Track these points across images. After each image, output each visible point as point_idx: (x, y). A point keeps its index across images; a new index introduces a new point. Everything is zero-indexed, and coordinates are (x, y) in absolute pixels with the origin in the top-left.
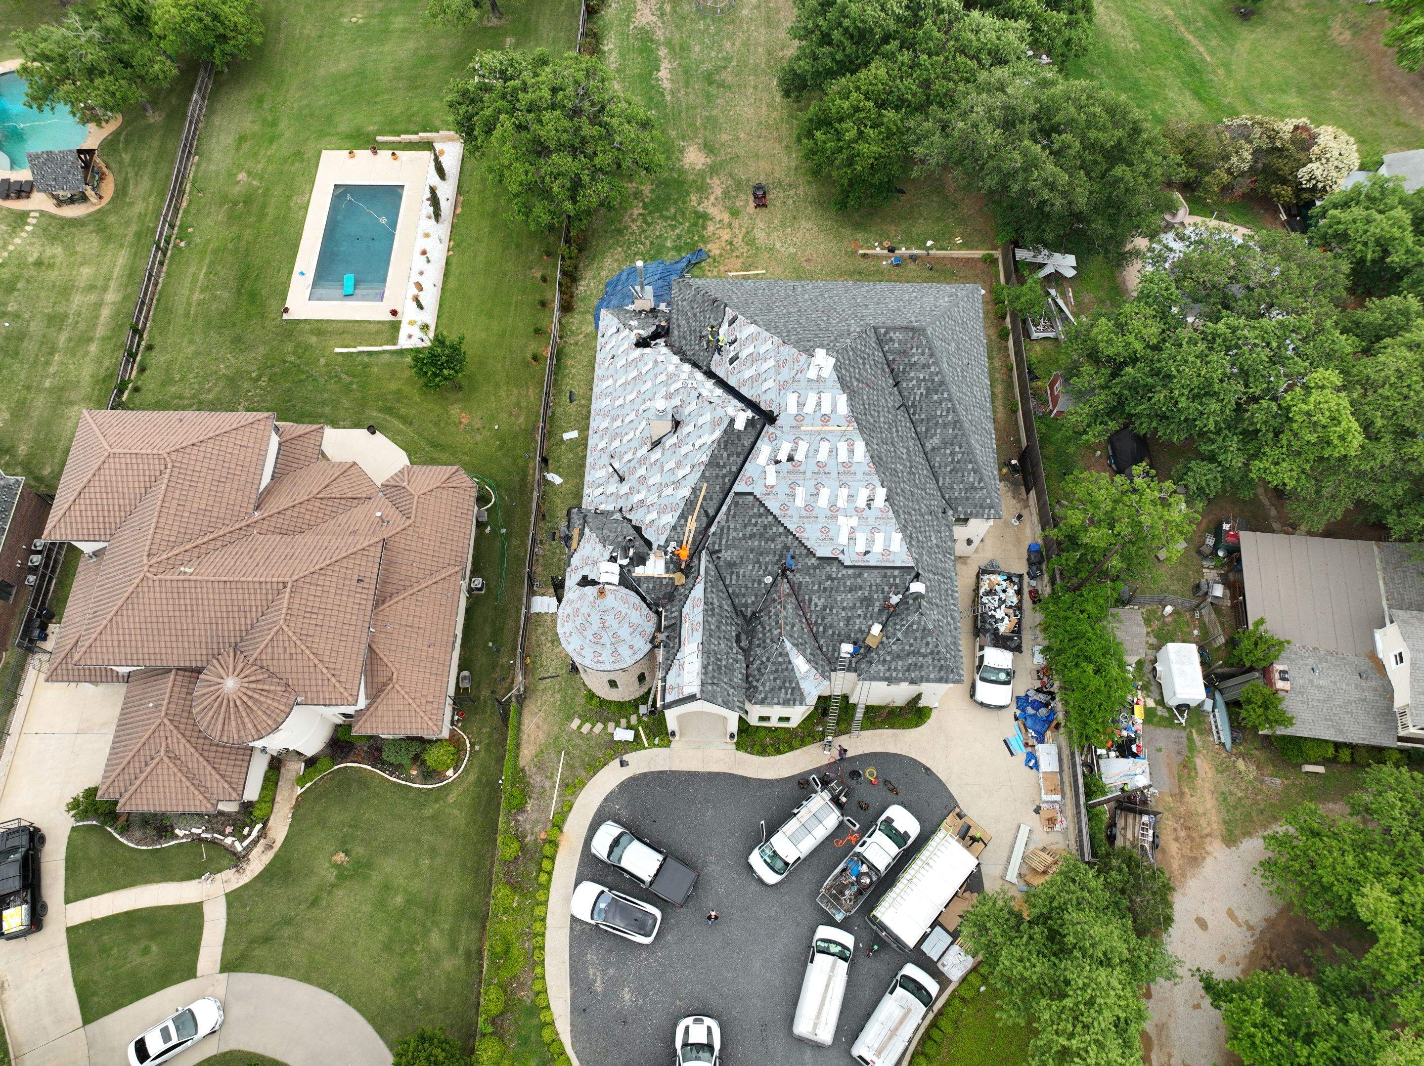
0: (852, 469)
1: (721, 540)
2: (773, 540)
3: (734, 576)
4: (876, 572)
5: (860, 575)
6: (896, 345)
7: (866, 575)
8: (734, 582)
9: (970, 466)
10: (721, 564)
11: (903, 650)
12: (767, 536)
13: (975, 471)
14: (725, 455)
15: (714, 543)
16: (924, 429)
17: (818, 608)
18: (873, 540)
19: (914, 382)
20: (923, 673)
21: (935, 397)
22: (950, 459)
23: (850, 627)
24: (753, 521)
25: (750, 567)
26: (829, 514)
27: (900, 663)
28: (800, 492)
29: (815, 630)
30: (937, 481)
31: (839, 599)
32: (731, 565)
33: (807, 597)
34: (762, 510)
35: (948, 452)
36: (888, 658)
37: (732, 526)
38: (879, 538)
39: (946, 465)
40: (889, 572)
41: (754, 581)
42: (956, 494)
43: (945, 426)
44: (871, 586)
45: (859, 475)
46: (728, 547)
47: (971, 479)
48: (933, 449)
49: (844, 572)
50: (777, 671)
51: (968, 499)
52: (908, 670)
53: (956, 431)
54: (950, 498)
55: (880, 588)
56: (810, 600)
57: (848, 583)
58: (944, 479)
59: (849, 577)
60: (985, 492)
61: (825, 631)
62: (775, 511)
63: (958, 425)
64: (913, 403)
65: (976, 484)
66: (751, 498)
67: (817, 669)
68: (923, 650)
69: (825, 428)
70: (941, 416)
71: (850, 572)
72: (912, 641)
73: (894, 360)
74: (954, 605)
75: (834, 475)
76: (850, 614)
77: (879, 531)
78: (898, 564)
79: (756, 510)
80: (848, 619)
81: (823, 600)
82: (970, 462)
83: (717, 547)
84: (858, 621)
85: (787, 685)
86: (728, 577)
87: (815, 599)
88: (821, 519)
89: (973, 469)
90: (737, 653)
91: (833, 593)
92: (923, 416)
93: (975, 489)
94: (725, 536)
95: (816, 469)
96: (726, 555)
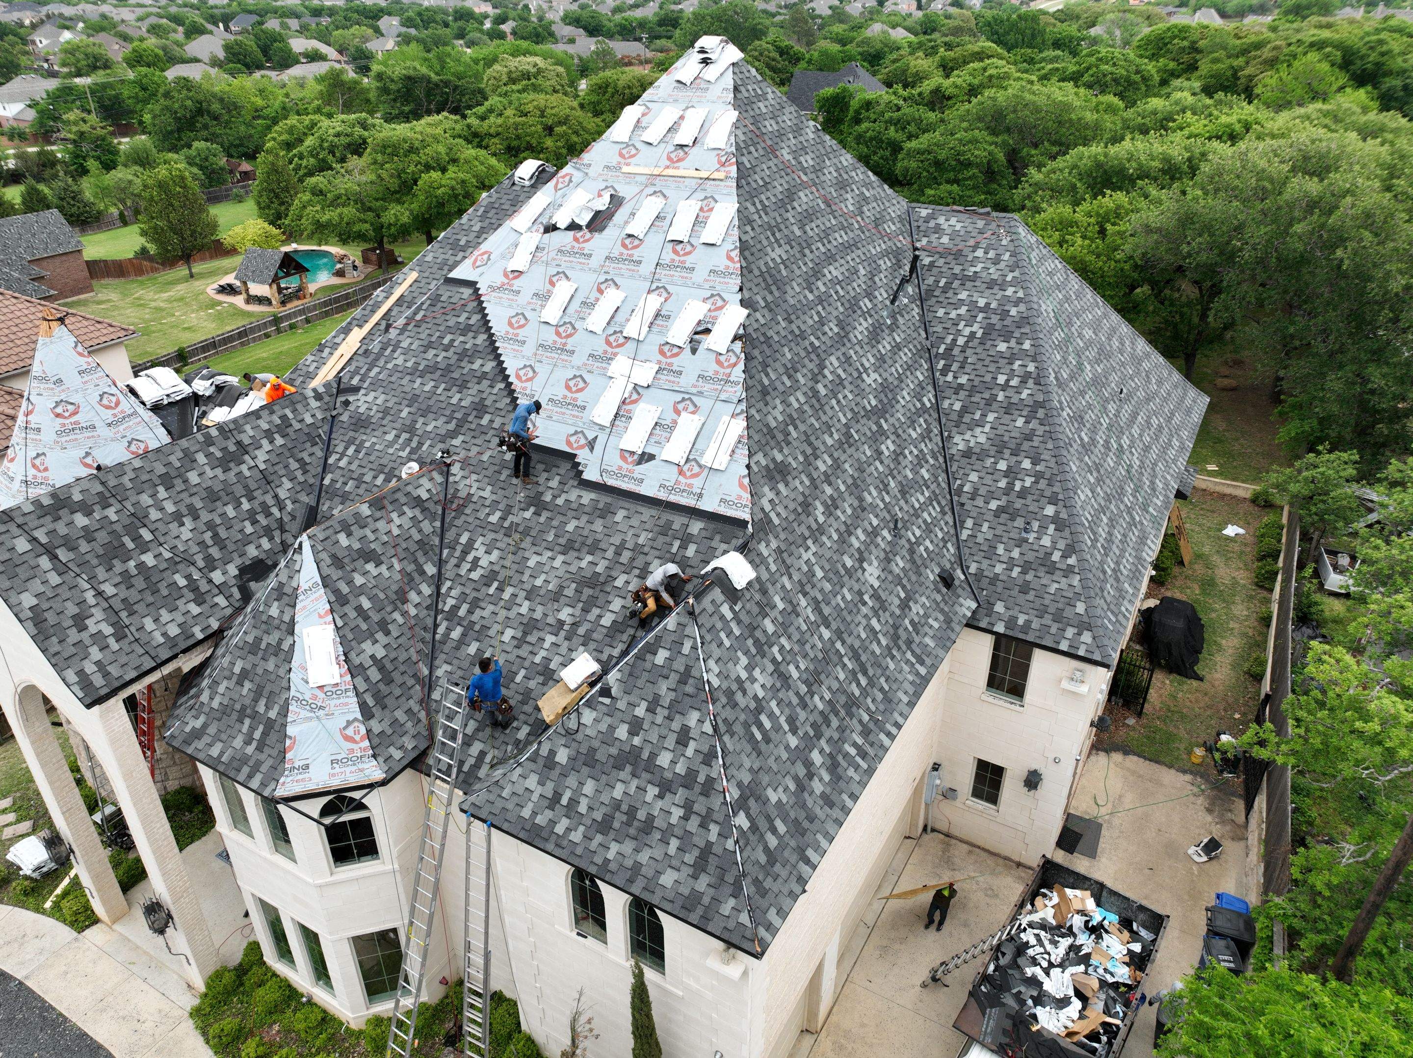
0: (689, 260)
1: (369, 370)
2: (463, 386)
3: (351, 451)
4: (647, 513)
5: (606, 513)
6: (945, 240)
7: (620, 516)
8: (343, 463)
9: (1050, 510)
10: (345, 418)
11: (608, 737)
12: (456, 375)
13: (1060, 524)
14: (477, 228)
15: (356, 372)
16: (957, 406)
17: (475, 575)
18: (671, 428)
19: (963, 310)
20: (644, 857)
21: (1002, 347)
22: (1003, 484)
23: (524, 652)
24: (446, 341)
25: (390, 437)
26: (600, 347)
27: (589, 787)
28: (563, 290)
29: (441, 630)
30: (958, 525)
31: (531, 563)
32: (361, 423)
33: (464, 539)
34: (475, 318)
35: (1002, 466)
36: (562, 756)
37: (404, 344)
38: (688, 424)
39: (991, 496)
40: (678, 521)
41: (381, 469)
42: (999, 568)
43: (1009, 409)
44: (618, 553)
45: (700, 275)
46: (373, 387)
47: (1046, 541)
48: (968, 454)
49: (573, 495)
50: (253, 648)
51: (1025, 589)
52: (604, 826)
53: (1034, 424)
54: (979, 575)
55: (640, 562)
56: (469, 546)
57: (570, 527)
58: (977, 525)
59: (578, 510)
60: (1076, 580)
61: (462, 642)
62: (498, 326)
63: (1041, 413)
64: (949, 350)
65: (1056, 556)
66: (467, 292)
67: (367, 713)
68: (664, 759)
69: (670, 172)
70: (1005, 387)
71: (587, 497)
72: (640, 711)
73: (932, 265)
74: (863, 755)
75: (647, 268)
76: (538, 615)
77: (696, 409)
78: (709, 505)
79: (462, 319)
80: (530, 626)
81: (495, 555)
82: (1053, 501)
83: (355, 382)
84: (550, 639)
85: (261, 708)
86: (340, 449)
87: (479, 549)
88: (579, 359)
89: (1056, 519)
90: (221, 589)
91: (527, 543)
92: (963, 380)
93: (1052, 569)
94: (381, 363)
95: (618, 250)
96: (362, 402)
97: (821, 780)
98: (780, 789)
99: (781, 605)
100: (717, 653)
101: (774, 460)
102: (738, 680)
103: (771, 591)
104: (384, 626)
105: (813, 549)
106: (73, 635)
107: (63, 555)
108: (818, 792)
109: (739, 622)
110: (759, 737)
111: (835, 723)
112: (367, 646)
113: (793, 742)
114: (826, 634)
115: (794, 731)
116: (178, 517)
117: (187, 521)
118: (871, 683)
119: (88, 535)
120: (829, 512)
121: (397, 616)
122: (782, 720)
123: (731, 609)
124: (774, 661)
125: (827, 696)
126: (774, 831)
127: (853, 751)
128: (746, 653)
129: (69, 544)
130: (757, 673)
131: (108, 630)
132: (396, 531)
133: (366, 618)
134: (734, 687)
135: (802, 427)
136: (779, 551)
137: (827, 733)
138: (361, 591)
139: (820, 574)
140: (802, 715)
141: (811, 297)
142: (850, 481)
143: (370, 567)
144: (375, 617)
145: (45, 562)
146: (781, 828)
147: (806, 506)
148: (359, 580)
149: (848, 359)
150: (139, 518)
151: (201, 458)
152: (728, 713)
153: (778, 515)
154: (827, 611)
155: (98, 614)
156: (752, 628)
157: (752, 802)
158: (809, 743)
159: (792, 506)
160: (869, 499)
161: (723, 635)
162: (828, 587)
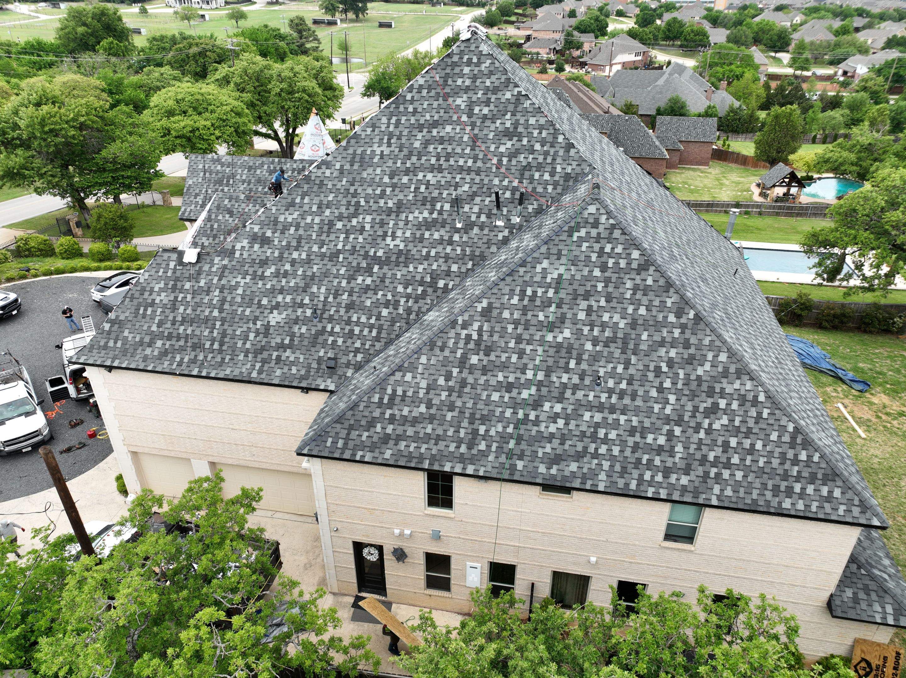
6: (569, 199)
19: (516, 245)
73: (549, 212)
97: (153, 351)
98: (132, 335)
99: (202, 283)
100: (153, 273)
101: (264, 233)
102: (152, 288)
103: (203, 276)
104: (215, 237)
105: (247, 280)
106: (192, 198)
107: (207, 175)
108: (146, 353)
109: (174, 272)
110: (141, 312)
111: (182, 343)
112: (204, 239)
113: (154, 328)
114: (216, 313)
115: (159, 326)
116: (244, 182)
117: (246, 184)
118: (220, 351)
119: (217, 173)
120: (277, 274)
121: (222, 237)
122: (157, 318)
123: (175, 265)
124: (176, 298)
125: (189, 332)
126: (115, 343)
127: (178, 359)
128: (166, 284)
129: (211, 173)
130: (163, 294)
131: (200, 203)
132: (246, 210)
133: (212, 230)
134: (148, 289)
135: (301, 232)
136: (225, 267)
137: (173, 342)
138: (218, 221)
139: (240, 291)
140: (169, 325)
141: (386, 179)
142: (309, 273)
143: (227, 216)
144: (215, 232)
145: (202, 174)
146: (119, 344)
147: (264, 263)
148: (220, 217)
149: (382, 224)
150: (233, 176)
151: (266, 167)
152: (137, 295)
153: (241, 254)
154: (226, 306)
155: (202, 196)
156: (177, 280)
157: (116, 326)
158: (161, 336)
159: (254, 257)
160: (315, 289)
161: (162, 270)
162: (239, 299)
